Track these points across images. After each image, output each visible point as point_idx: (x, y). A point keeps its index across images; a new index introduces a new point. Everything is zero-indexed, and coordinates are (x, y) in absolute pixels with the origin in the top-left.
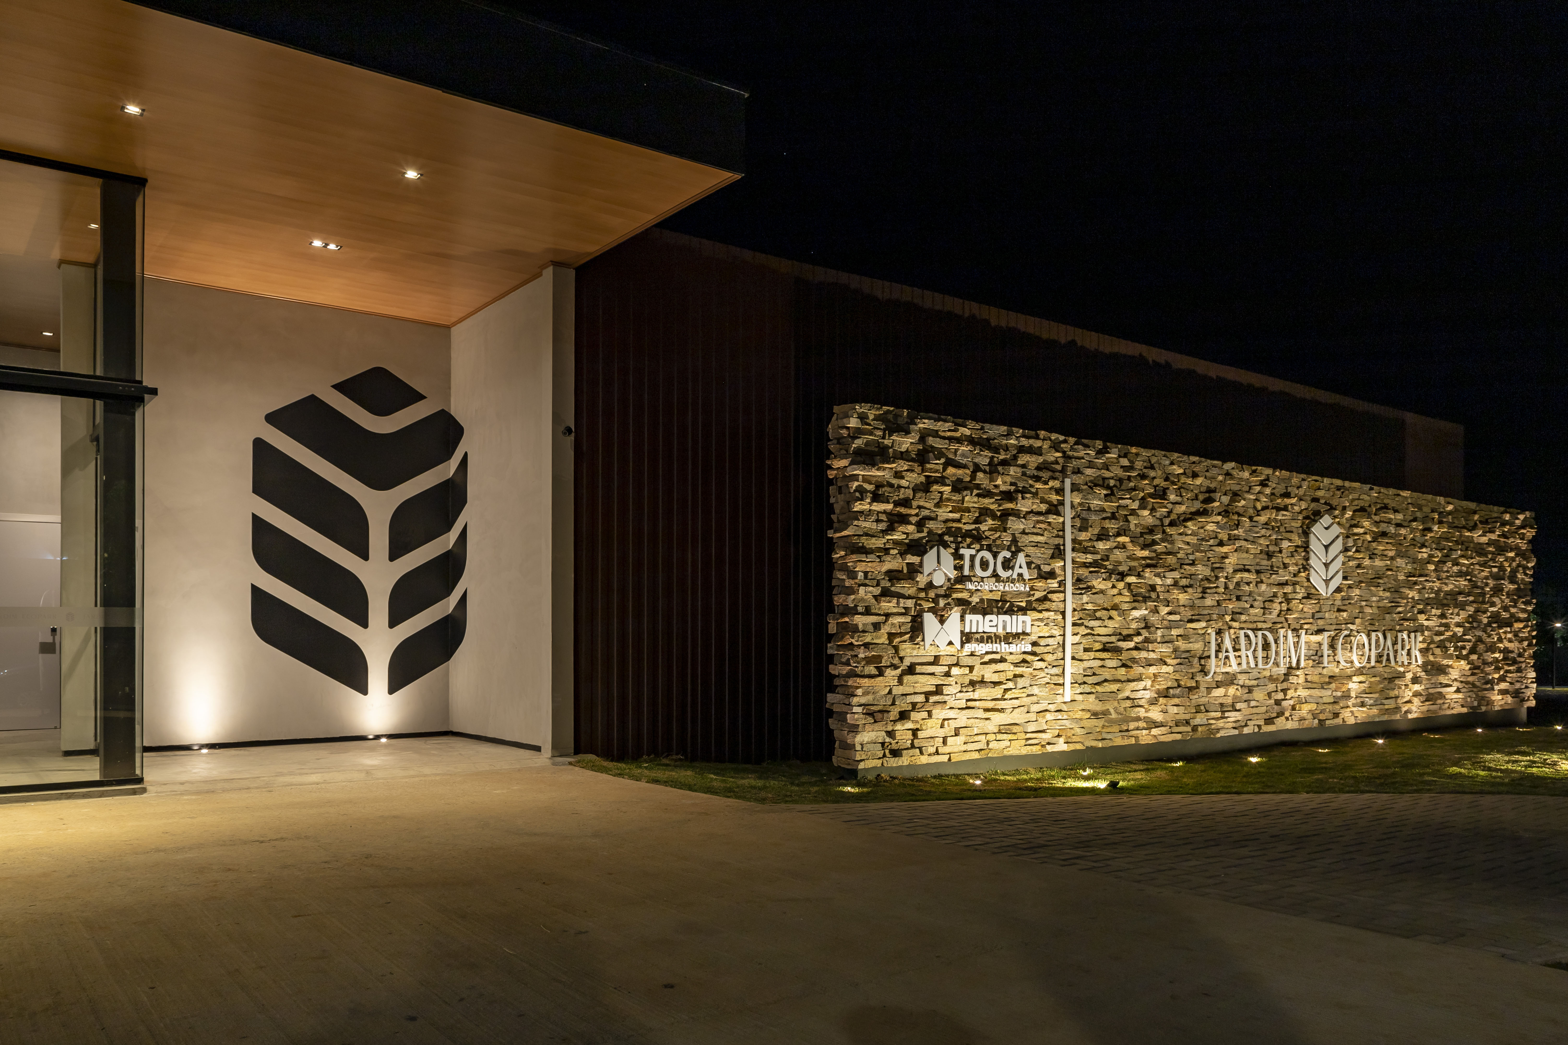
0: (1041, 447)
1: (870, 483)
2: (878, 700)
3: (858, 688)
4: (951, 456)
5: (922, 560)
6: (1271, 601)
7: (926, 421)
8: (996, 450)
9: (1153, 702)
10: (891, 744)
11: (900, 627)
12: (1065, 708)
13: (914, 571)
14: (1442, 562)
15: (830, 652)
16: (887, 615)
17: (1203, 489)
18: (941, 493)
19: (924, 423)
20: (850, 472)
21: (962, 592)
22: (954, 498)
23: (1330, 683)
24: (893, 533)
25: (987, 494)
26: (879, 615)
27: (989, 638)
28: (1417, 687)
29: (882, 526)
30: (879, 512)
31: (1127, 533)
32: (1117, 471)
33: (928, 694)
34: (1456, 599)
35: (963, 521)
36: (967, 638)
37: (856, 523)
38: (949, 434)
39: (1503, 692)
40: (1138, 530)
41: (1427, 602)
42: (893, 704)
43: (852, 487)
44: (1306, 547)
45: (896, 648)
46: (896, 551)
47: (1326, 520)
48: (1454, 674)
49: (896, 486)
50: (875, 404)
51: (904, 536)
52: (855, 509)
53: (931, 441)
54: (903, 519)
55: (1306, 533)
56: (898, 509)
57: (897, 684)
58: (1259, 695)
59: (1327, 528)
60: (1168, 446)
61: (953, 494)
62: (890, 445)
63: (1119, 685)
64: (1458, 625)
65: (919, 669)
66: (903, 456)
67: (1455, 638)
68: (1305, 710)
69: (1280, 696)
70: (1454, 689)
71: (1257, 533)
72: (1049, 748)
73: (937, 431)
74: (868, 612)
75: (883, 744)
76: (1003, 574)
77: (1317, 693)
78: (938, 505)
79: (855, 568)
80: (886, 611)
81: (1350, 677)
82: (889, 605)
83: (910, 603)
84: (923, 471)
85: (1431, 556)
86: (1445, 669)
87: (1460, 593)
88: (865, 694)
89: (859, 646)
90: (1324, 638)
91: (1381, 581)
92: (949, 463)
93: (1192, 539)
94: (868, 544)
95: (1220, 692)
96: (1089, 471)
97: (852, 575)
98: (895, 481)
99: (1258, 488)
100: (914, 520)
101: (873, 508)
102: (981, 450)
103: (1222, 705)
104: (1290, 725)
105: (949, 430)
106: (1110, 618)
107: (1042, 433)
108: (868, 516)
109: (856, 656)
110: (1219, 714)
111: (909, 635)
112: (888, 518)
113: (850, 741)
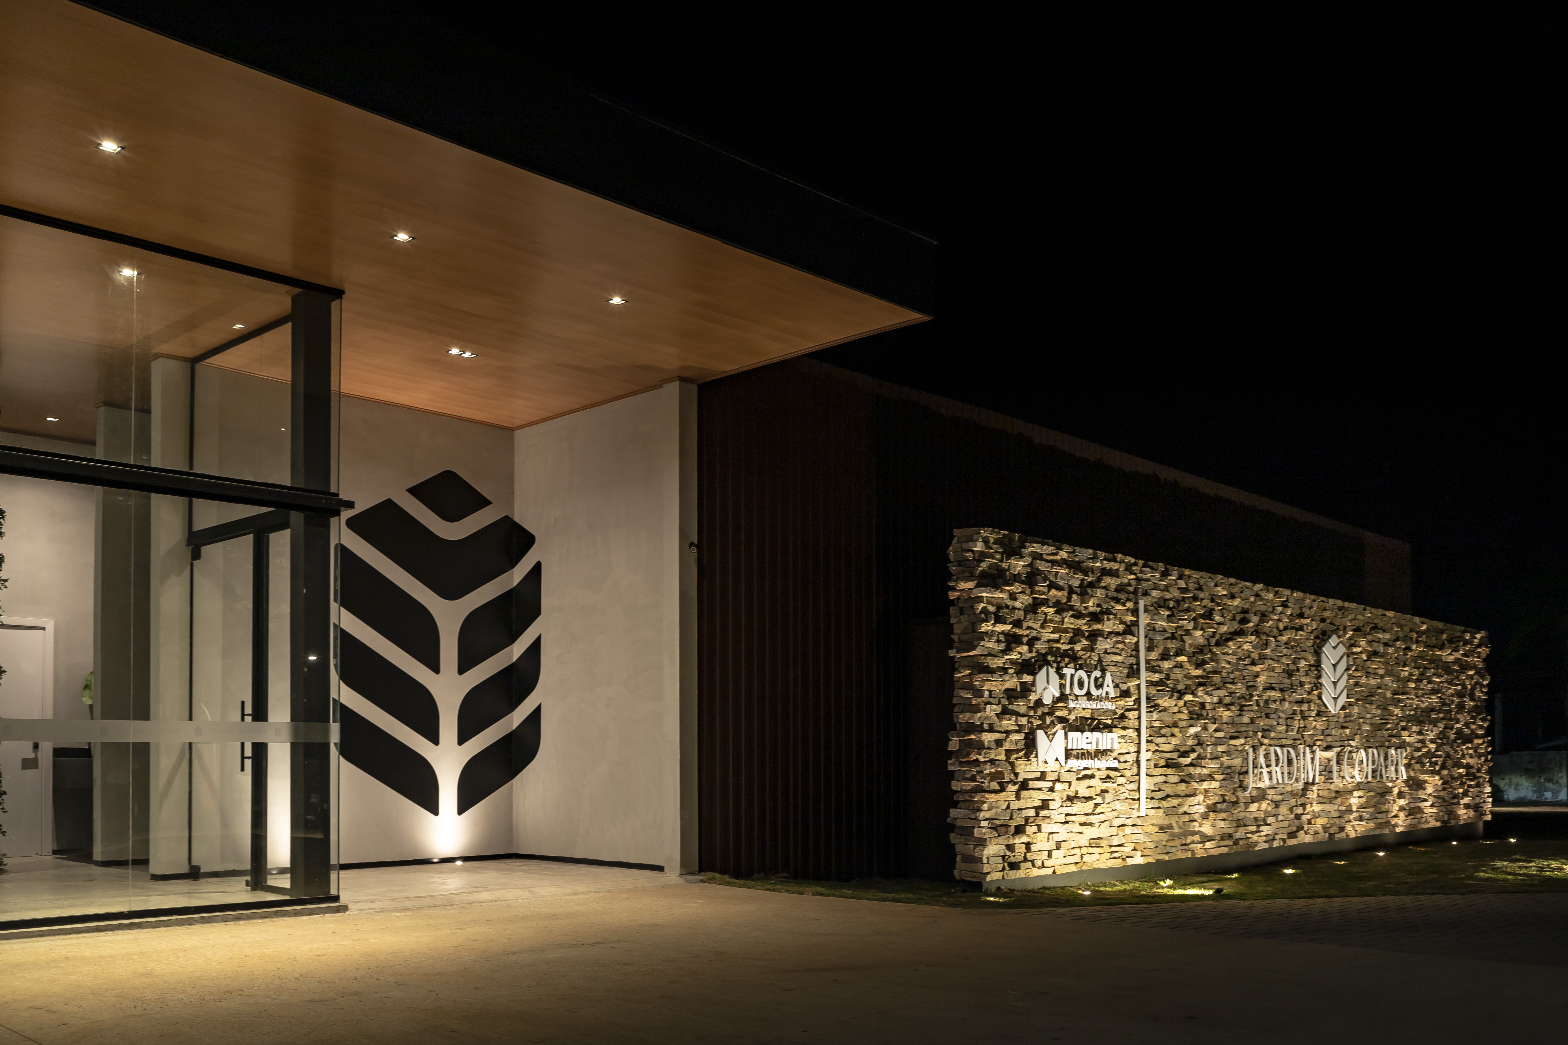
0: (1117, 570)
1: (993, 605)
2: (999, 815)
3: (984, 802)
4: (1052, 579)
5: (1034, 679)
6: (1292, 718)
7: (1035, 545)
8: (1085, 572)
9: (1205, 816)
10: (1010, 857)
11: (1016, 744)
12: (1139, 822)
13: (1026, 689)
14: (1419, 680)
15: (950, 768)
16: (1008, 733)
17: (1239, 610)
18: (1045, 614)
19: (1033, 547)
20: (975, 593)
21: (1062, 710)
22: (1056, 619)
23: (1336, 798)
24: (1011, 653)
25: (1078, 616)
26: (1001, 732)
27: (1083, 754)
28: (1402, 802)
29: (1002, 646)
30: (999, 633)
31: (1184, 652)
32: (1175, 593)
33: (1038, 809)
34: (1430, 716)
35: (1062, 641)
36: (1068, 754)
37: (982, 643)
38: (1051, 557)
39: (1467, 806)
40: (1192, 650)
41: (1409, 719)
42: (1012, 818)
43: (978, 609)
44: (1318, 665)
45: (1012, 765)
46: (1012, 671)
47: (1333, 640)
48: (1430, 789)
49: (1011, 607)
50: (995, 528)
51: (1019, 656)
52: (982, 630)
53: (1038, 564)
54: (1018, 640)
55: (1318, 652)
56: (1013, 630)
57: (1015, 799)
58: (1284, 810)
59: (1334, 648)
60: (1212, 568)
61: (1055, 615)
62: (1007, 568)
63: (1180, 800)
64: (1432, 741)
65: (1031, 784)
66: (1016, 578)
67: (1430, 754)
68: (1319, 823)
69: (1300, 810)
70: (1428, 804)
71: (1281, 652)
72: (1130, 862)
73: (1042, 554)
74: (991, 730)
75: (1003, 857)
76: (1095, 692)
77: (1327, 807)
78: (1043, 626)
79: (982, 687)
80: (1006, 729)
81: (1351, 792)
82: (1009, 723)
83: (1023, 721)
84: (1032, 593)
85: (1411, 674)
86: (1422, 784)
87: (1432, 710)
88: (990, 808)
89: (985, 762)
90: (1331, 754)
91: (1374, 699)
92: (1053, 586)
93: (1232, 659)
94: (992, 664)
95: (1254, 807)
96: (1155, 593)
97: (979, 693)
98: (1010, 603)
99: (1280, 609)
100: (1025, 640)
101: (996, 629)
102: (1075, 573)
103: (1255, 819)
104: (1308, 839)
105: (1053, 554)
106: (1173, 735)
107: (1119, 556)
108: (992, 636)
109: (982, 772)
110: (1254, 828)
111: (1023, 752)
112: (1005, 638)
113: (976, 854)
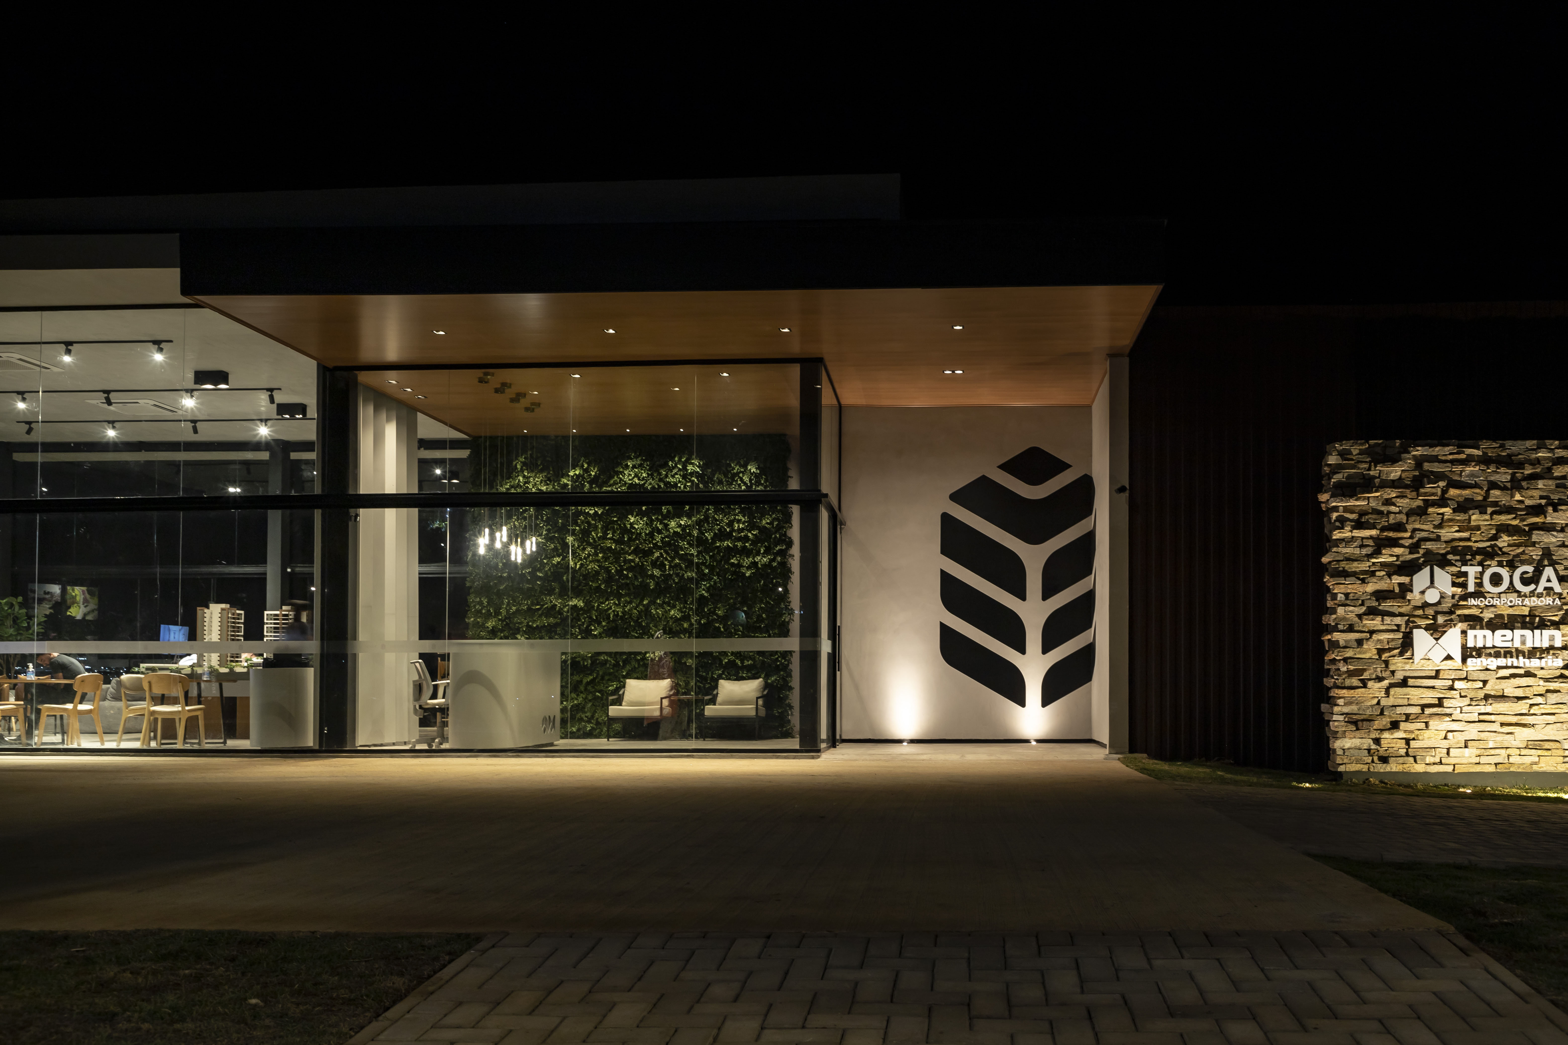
1: (1352, 512)
2: (1364, 710)
3: (1339, 698)
4: (1454, 478)
7: (1419, 448)
8: (1520, 465)
10: (1378, 751)
11: (1388, 643)
13: (1404, 590)
16: (1372, 632)
18: (1443, 514)
19: (1418, 451)
20: (1332, 503)
21: (1470, 608)
22: (1458, 518)
24: (1379, 556)
25: (1507, 510)
26: (1364, 632)
29: (1368, 551)
30: (1363, 538)
33: (1424, 707)
35: (1473, 539)
37: (1334, 549)
38: (1451, 457)
42: (1382, 713)
43: (1332, 518)
45: (1386, 662)
46: (1383, 573)
49: (1385, 512)
50: (1359, 440)
51: (1395, 559)
52: (1334, 537)
53: (1427, 466)
54: (1394, 543)
56: (1385, 534)
57: (1384, 695)
61: (1457, 514)
62: (1377, 475)
65: (1411, 682)
66: (1395, 483)
73: (1437, 456)
74: (1351, 629)
75: (1369, 750)
78: (1440, 526)
79: (1335, 590)
80: (1371, 628)
82: (1375, 623)
83: (1399, 621)
88: (1348, 703)
89: (1341, 661)
92: (1452, 484)
94: (1350, 568)
97: (1331, 596)
98: (1384, 509)
100: (1407, 543)
101: (1356, 535)
102: (1499, 468)
105: (1452, 454)
108: (1350, 542)
109: (1338, 669)
111: (1398, 651)
112: (1374, 542)
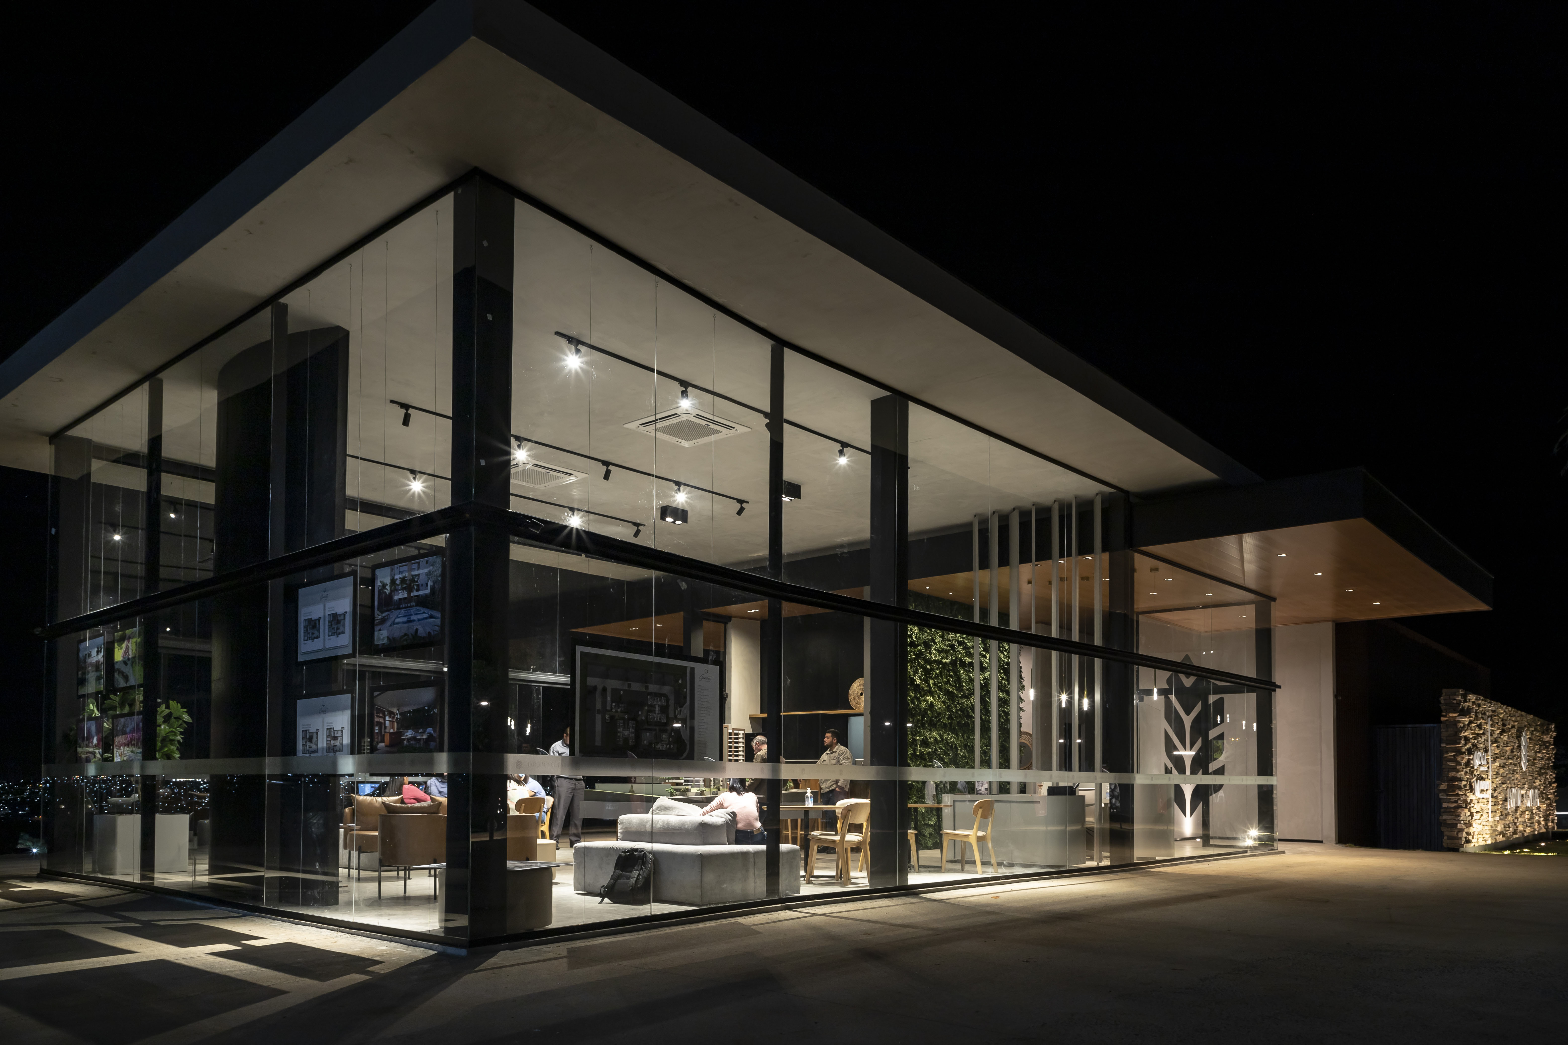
0: (1482, 703)
2: (1464, 819)
4: (1472, 710)
7: (1469, 695)
8: (1476, 706)
10: (1468, 837)
11: (1469, 787)
12: (1489, 824)
13: (1471, 762)
15: (1441, 797)
17: (1504, 719)
21: (1478, 771)
24: (1467, 745)
29: (1465, 742)
32: (1492, 713)
33: (1472, 816)
40: (1496, 740)
42: (1468, 820)
45: (1467, 796)
50: (1462, 689)
52: (1461, 736)
57: (1468, 811)
62: (1464, 706)
66: (1465, 711)
72: (1487, 842)
74: (1463, 780)
78: (1471, 732)
84: (1470, 718)
86: (1541, 808)
88: (1463, 815)
90: (1523, 792)
92: (1472, 714)
93: (1502, 744)
94: (1463, 750)
95: (1509, 818)
96: (1488, 714)
97: (1459, 763)
98: (1465, 723)
105: (1472, 699)
106: (1494, 782)
107: (1482, 697)
109: (1460, 799)
111: (1469, 790)
112: (1465, 739)
113: (1459, 836)
